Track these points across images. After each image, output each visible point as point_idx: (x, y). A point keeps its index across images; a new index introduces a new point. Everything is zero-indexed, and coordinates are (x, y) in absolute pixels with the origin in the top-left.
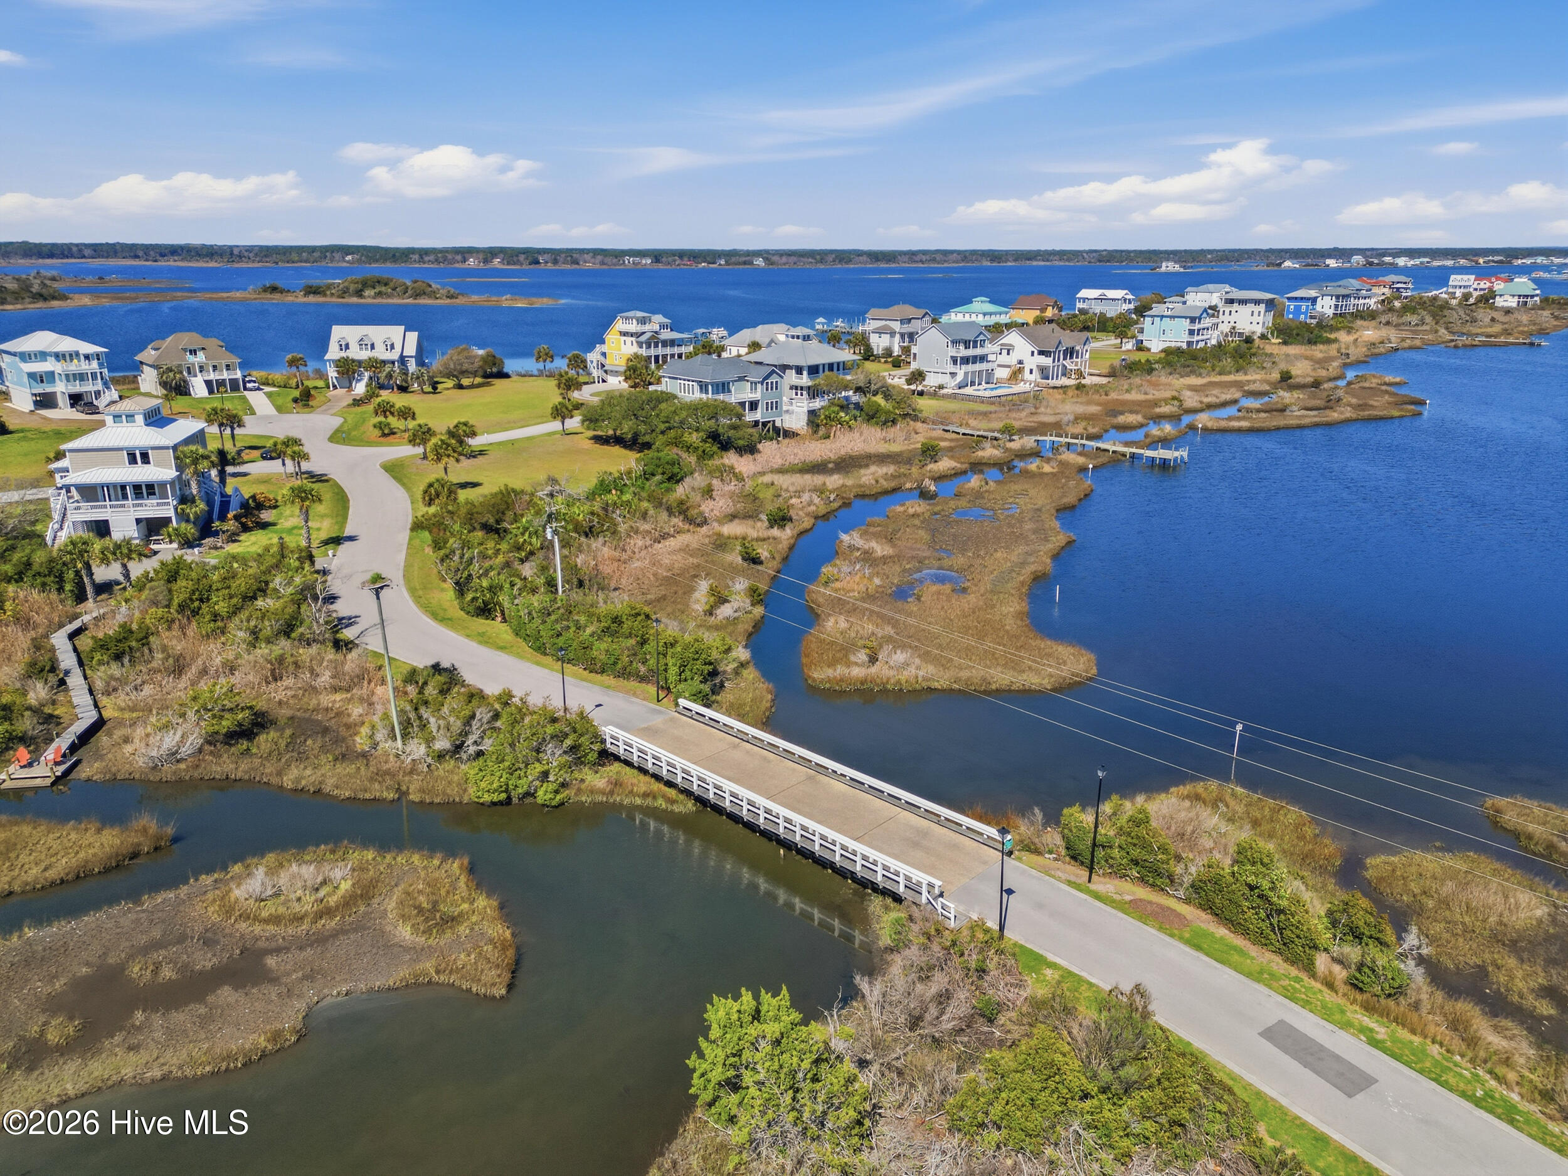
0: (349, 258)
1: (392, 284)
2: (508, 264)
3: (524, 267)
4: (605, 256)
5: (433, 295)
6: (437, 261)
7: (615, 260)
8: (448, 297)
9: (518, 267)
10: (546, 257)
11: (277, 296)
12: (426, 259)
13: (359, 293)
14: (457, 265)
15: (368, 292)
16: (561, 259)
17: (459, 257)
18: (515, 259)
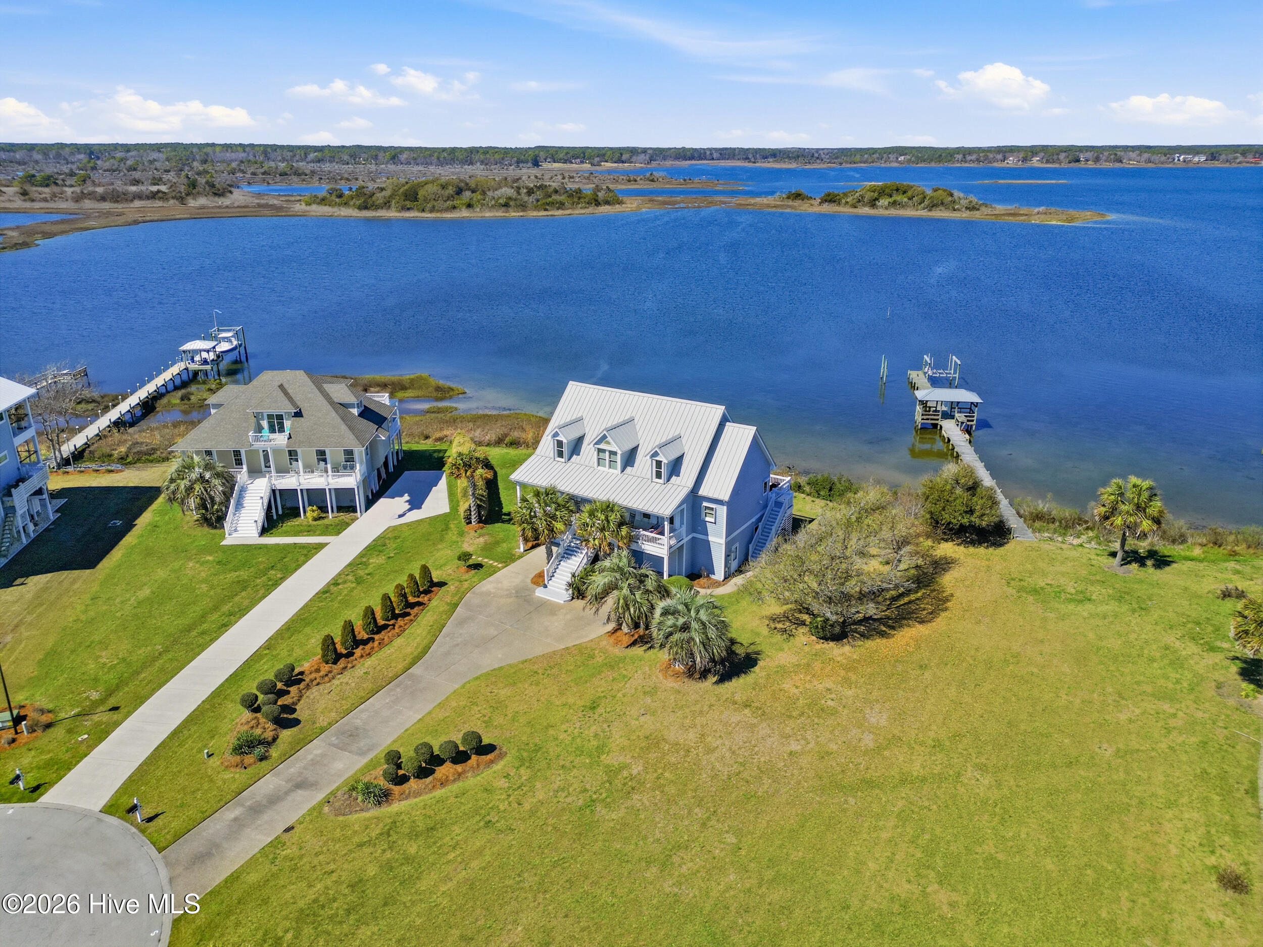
0: (902, 158)
1: (909, 193)
2: (1048, 162)
3: (1063, 165)
4: (1153, 153)
5: (951, 205)
6: (978, 160)
7: (1163, 158)
8: (967, 208)
9: (1057, 166)
10: (1089, 155)
11: (797, 203)
12: (969, 158)
13: (873, 203)
14: (996, 165)
15: (884, 202)
16: (1104, 156)
17: (1000, 157)
18: (1055, 157)
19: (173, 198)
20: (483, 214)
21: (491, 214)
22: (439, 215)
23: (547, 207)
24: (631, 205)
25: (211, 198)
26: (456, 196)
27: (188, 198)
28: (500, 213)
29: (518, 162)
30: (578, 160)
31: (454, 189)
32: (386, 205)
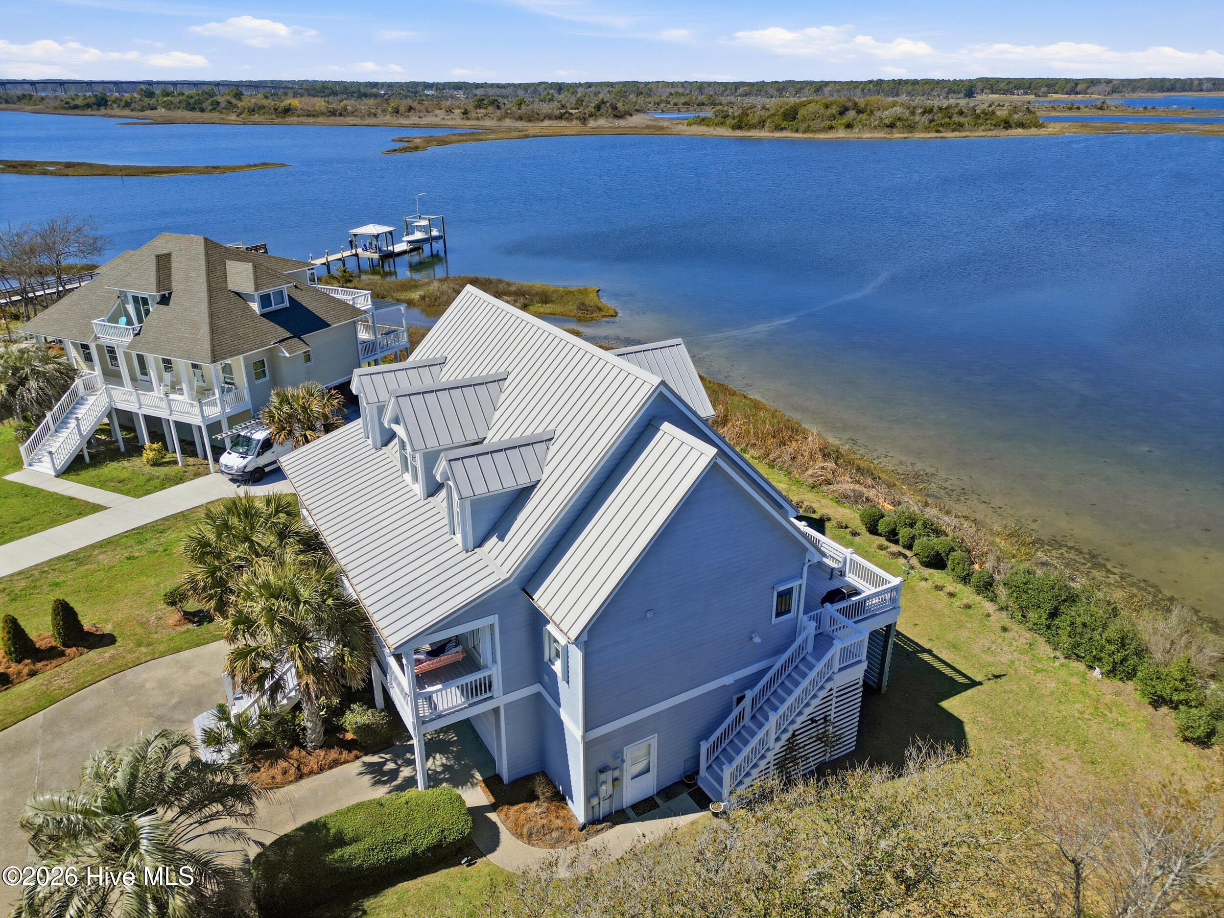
19: (577, 118)
20: (860, 135)
21: (869, 135)
22: (810, 135)
23: (940, 129)
24: (1053, 128)
25: (610, 119)
26: (838, 117)
27: (590, 119)
28: (881, 134)
29: (948, 93)
30: (1021, 91)
31: (838, 109)
32: (761, 124)
